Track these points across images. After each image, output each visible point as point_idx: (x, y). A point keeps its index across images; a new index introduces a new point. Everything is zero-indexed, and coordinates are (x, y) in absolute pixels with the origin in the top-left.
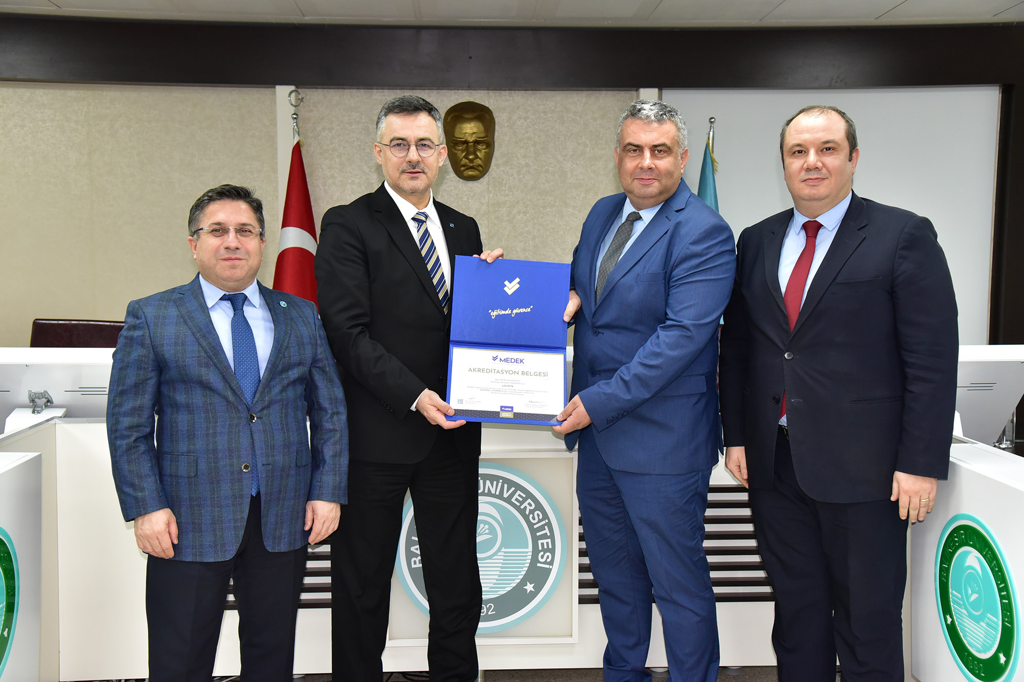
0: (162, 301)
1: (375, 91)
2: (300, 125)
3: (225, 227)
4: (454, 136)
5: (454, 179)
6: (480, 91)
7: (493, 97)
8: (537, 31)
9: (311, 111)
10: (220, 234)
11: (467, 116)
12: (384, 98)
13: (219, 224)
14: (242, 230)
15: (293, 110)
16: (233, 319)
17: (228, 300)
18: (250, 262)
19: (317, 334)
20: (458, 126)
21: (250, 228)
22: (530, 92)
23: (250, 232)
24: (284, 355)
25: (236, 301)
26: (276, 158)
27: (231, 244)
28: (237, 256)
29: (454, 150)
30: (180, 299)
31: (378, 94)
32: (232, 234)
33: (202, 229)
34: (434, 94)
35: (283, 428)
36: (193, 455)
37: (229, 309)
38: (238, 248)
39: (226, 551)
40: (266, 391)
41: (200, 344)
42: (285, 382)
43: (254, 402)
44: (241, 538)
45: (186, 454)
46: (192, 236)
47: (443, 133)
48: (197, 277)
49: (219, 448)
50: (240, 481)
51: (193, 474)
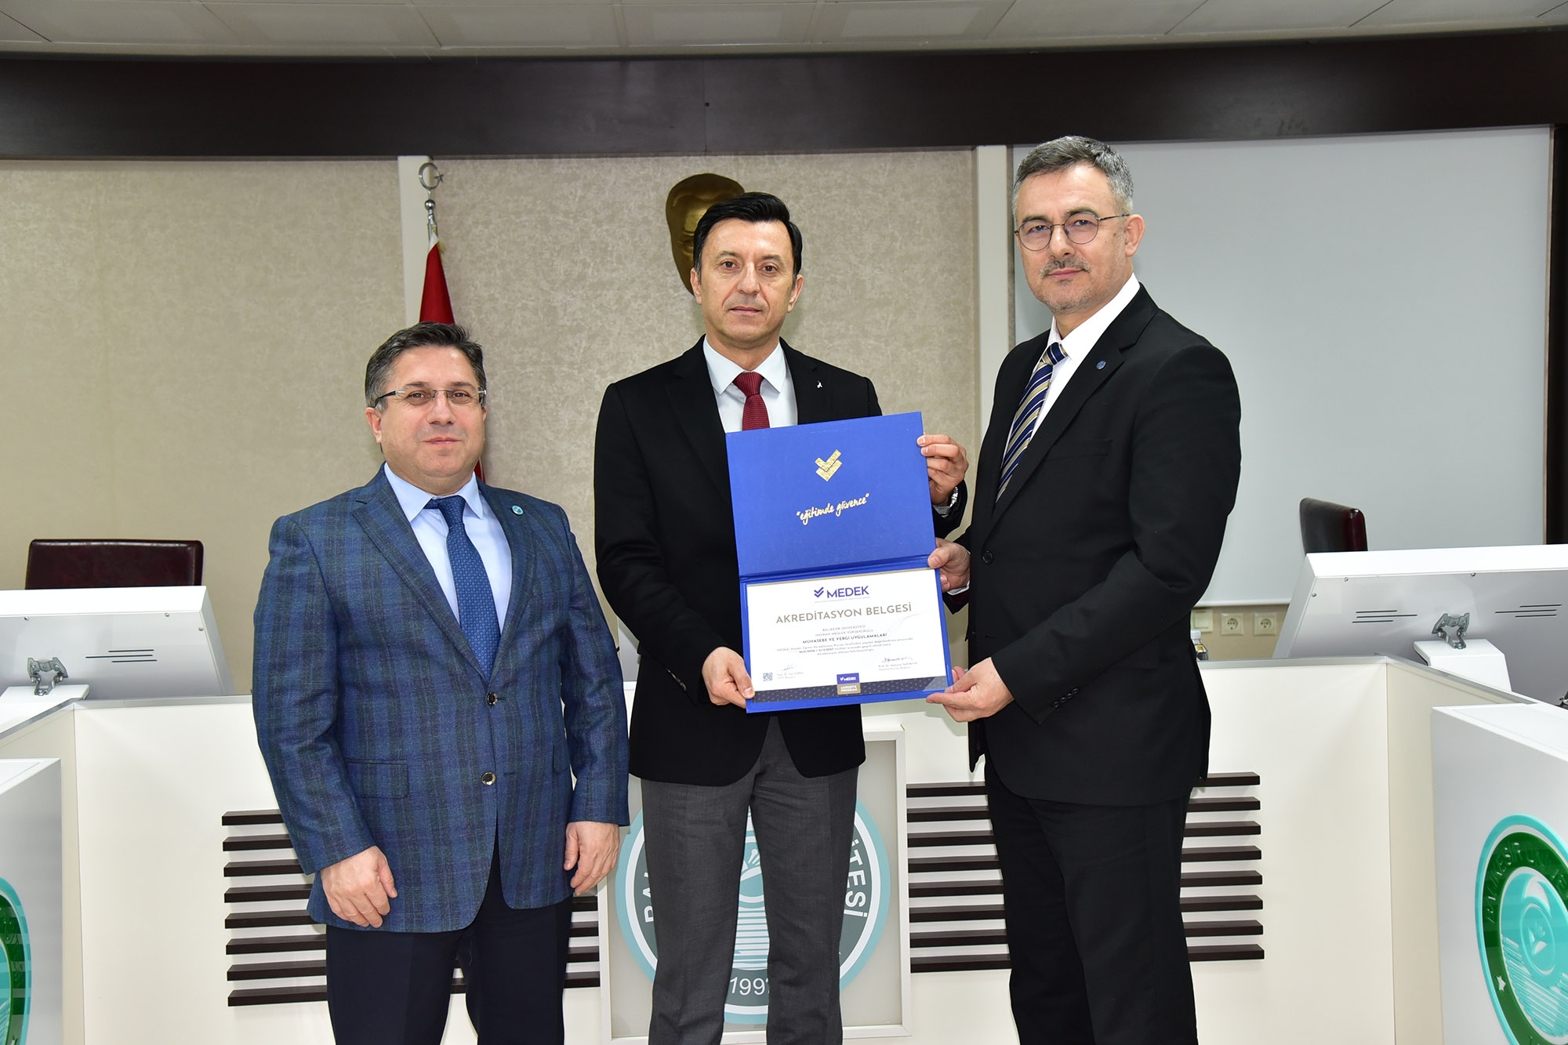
0: (333, 515)
1: (557, 160)
3: (429, 390)
4: (683, 229)
6: (723, 157)
8: (812, 59)
9: (454, 195)
10: (422, 402)
11: (703, 197)
12: (570, 171)
13: (419, 384)
14: (455, 393)
15: (426, 194)
16: (448, 539)
17: (436, 508)
18: (469, 445)
19: (573, 555)
20: (690, 214)
21: (467, 389)
22: (803, 156)
23: (468, 395)
24: (533, 593)
25: (450, 509)
26: (402, 272)
27: (441, 416)
28: (449, 435)
29: (685, 252)
30: (363, 511)
31: (562, 166)
32: (441, 400)
33: (393, 393)
34: (650, 163)
35: (535, 713)
36: (401, 762)
37: (439, 523)
38: (450, 423)
39: (459, 913)
40: (510, 654)
41: (404, 583)
42: (538, 637)
43: (494, 674)
44: (483, 891)
45: (388, 762)
46: (374, 407)
47: (667, 226)
48: (382, 473)
49: (444, 749)
50: (479, 800)
51: (400, 793)
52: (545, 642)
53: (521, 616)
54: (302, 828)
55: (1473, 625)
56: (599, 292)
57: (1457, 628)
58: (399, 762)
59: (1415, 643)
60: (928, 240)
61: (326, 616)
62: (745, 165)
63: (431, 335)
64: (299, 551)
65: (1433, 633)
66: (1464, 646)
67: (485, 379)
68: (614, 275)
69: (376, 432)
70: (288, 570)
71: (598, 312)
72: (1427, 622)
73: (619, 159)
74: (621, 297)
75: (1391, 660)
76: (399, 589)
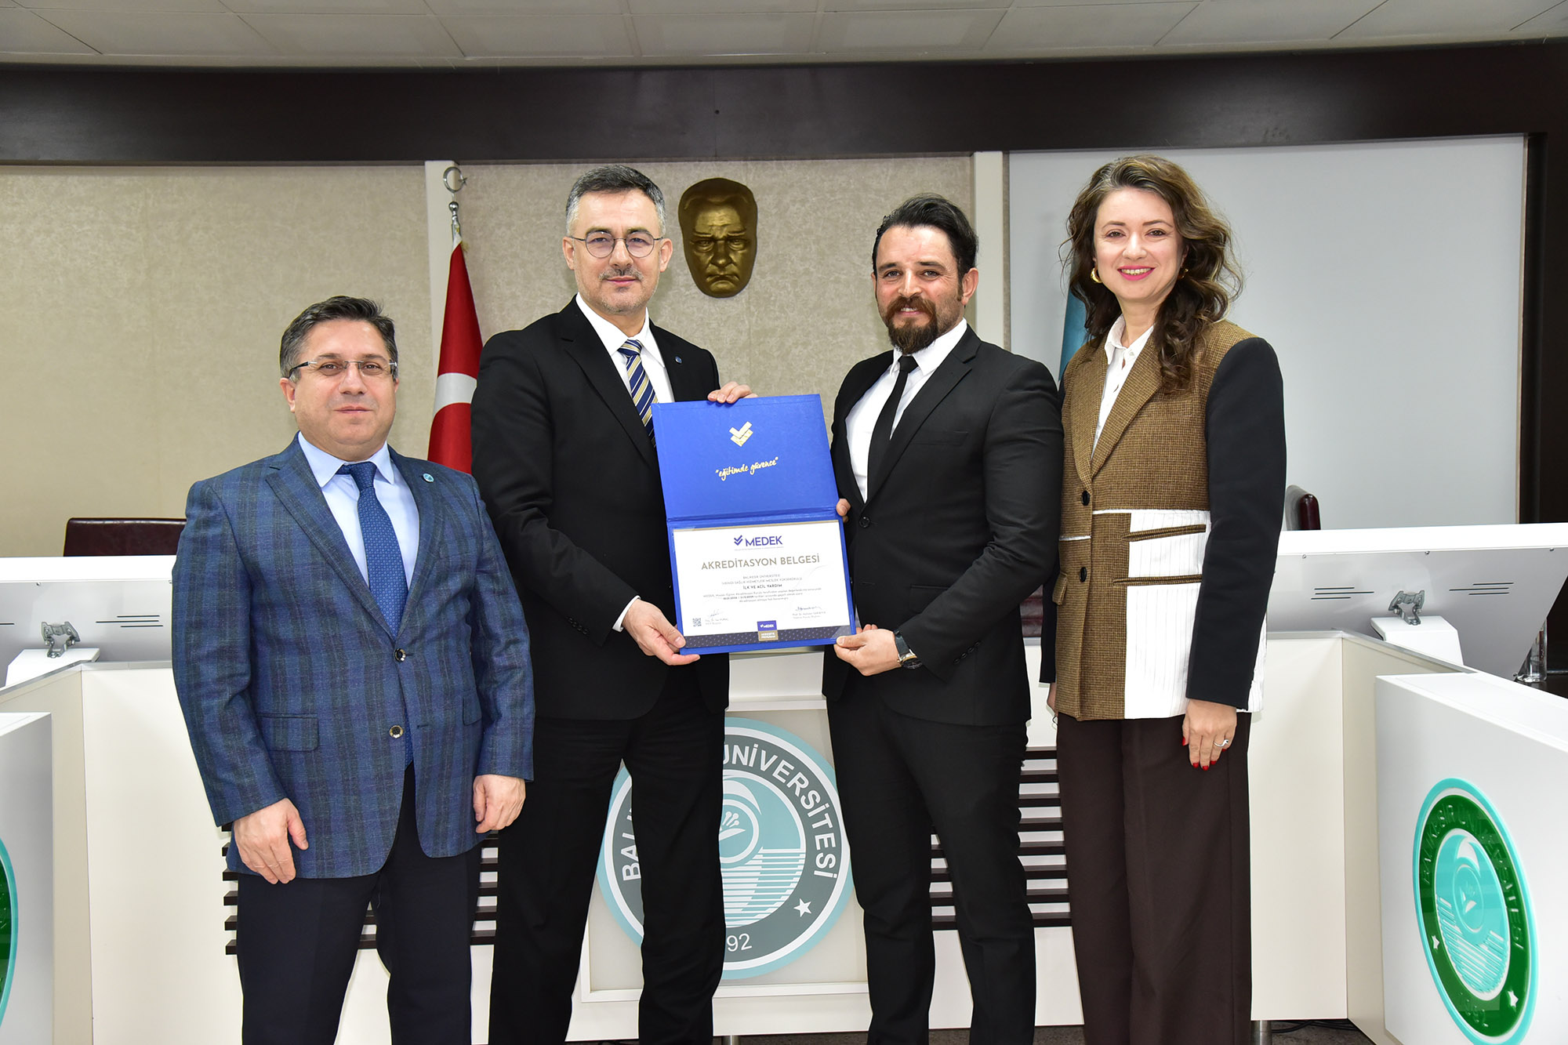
0: (247, 480)
1: (575, 166)
2: (464, 219)
3: (341, 361)
4: (694, 230)
5: (696, 296)
6: (733, 163)
7: (753, 170)
8: (815, 69)
9: (479, 198)
10: (334, 372)
11: (713, 200)
13: (331, 356)
14: (367, 364)
15: (450, 197)
16: (359, 503)
17: (348, 474)
18: (380, 415)
19: (482, 521)
20: (701, 216)
21: (379, 361)
22: (809, 162)
23: (379, 367)
24: (439, 555)
25: (360, 474)
26: (428, 271)
27: (350, 387)
28: (361, 405)
29: (695, 252)
30: (274, 476)
32: (352, 371)
33: (306, 364)
34: (664, 167)
36: (311, 716)
37: (351, 489)
38: (361, 393)
39: (369, 859)
40: (417, 612)
41: (313, 544)
42: (445, 597)
43: (401, 631)
44: (392, 839)
45: (299, 716)
46: (288, 378)
48: (296, 441)
49: (353, 703)
50: (387, 752)
51: (311, 746)
53: (428, 577)
54: (218, 780)
55: (1428, 602)
57: (1413, 605)
58: (310, 715)
59: (1373, 619)
61: (238, 576)
63: (343, 309)
64: (212, 514)
65: (1389, 610)
66: (1418, 622)
67: (396, 352)
69: (290, 401)
70: (202, 532)
72: (1383, 599)
75: (1346, 635)
76: (308, 549)
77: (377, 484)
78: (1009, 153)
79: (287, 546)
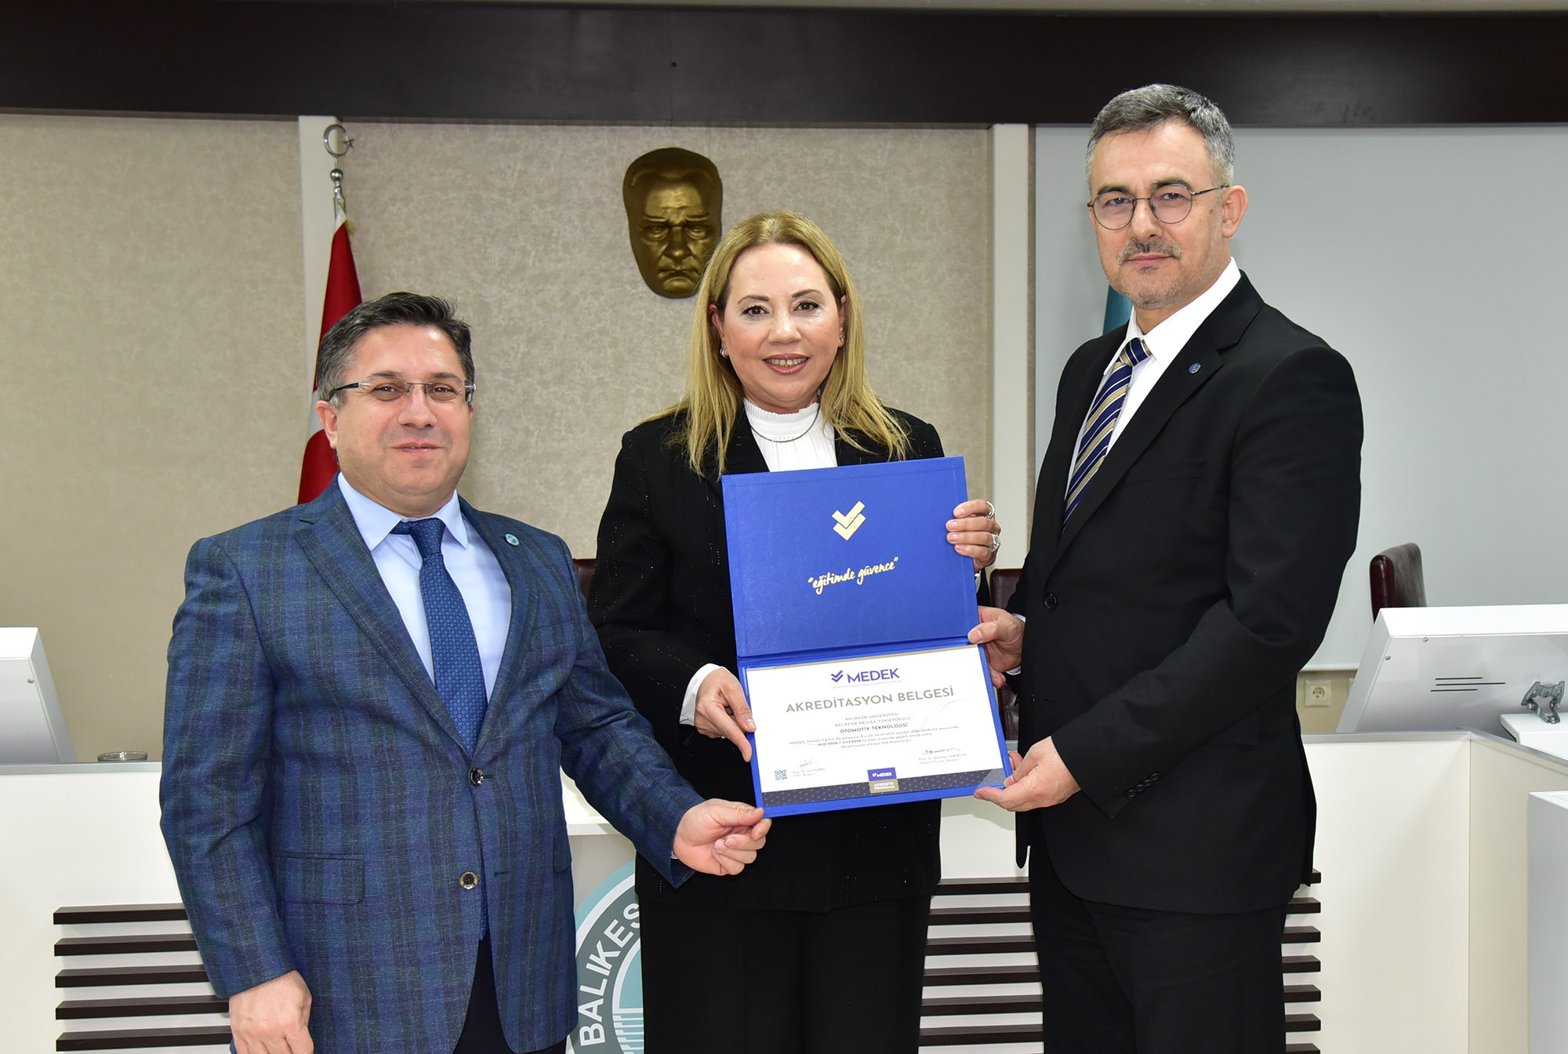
0: (269, 538)
1: (492, 127)
2: (347, 192)
3: (402, 382)
4: (641, 213)
6: (692, 128)
9: (368, 165)
10: (393, 396)
11: (668, 176)
12: (508, 140)
13: (389, 375)
14: (436, 387)
15: (332, 163)
16: (421, 573)
17: (407, 533)
18: (452, 455)
20: (652, 195)
21: (452, 382)
22: (788, 130)
23: (452, 390)
25: (423, 535)
26: (302, 256)
27: (417, 417)
28: (427, 441)
29: (644, 241)
30: (308, 533)
31: (498, 134)
32: (418, 396)
33: (355, 386)
34: (605, 132)
35: (532, 795)
36: (355, 857)
37: (410, 553)
38: (429, 426)
41: (361, 630)
42: (536, 699)
43: (480, 745)
45: (337, 857)
46: (328, 401)
47: (623, 209)
48: (336, 485)
49: (412, 841)
50: (456, 908)
51: (354, 898)
52: (544, 705)
56: (541, 287)
57: (1550, 698)
58: (353, 856)
59: (1504, 716)
60: (934, 234)
61: (257, 670)
62: (718, 140)
63: (406, 310)
64: (225, 584)
65: (1522, 704)
66: (1557, 720)
68: (560, 266)
69: (332, 434)
71: (540, 310)
72: (1515, 692)
73: (567, 127)
74: (568, 293)
75: (1474, 736)
76: (354, 635)
77: (446, 550)
78: (1035, 127)
79: (325, 630)
